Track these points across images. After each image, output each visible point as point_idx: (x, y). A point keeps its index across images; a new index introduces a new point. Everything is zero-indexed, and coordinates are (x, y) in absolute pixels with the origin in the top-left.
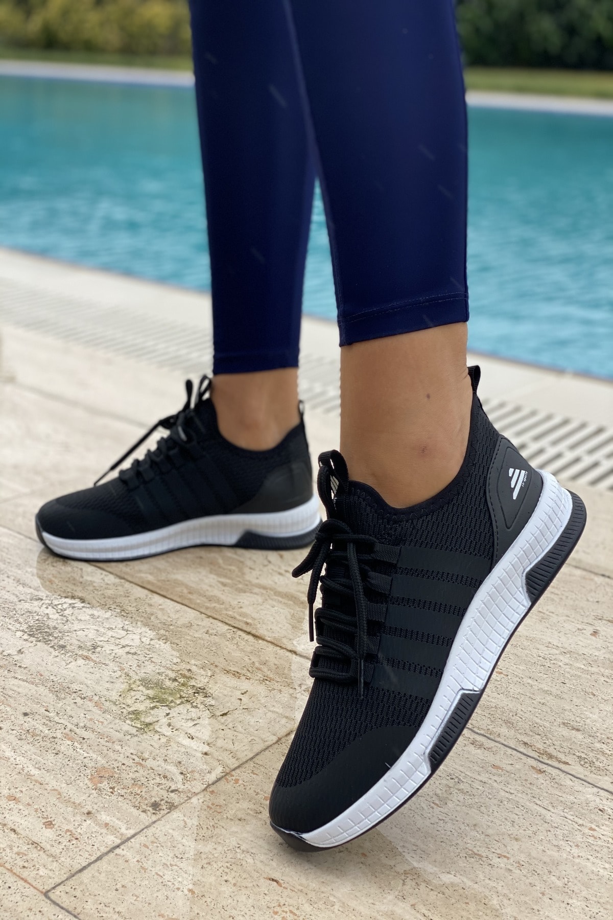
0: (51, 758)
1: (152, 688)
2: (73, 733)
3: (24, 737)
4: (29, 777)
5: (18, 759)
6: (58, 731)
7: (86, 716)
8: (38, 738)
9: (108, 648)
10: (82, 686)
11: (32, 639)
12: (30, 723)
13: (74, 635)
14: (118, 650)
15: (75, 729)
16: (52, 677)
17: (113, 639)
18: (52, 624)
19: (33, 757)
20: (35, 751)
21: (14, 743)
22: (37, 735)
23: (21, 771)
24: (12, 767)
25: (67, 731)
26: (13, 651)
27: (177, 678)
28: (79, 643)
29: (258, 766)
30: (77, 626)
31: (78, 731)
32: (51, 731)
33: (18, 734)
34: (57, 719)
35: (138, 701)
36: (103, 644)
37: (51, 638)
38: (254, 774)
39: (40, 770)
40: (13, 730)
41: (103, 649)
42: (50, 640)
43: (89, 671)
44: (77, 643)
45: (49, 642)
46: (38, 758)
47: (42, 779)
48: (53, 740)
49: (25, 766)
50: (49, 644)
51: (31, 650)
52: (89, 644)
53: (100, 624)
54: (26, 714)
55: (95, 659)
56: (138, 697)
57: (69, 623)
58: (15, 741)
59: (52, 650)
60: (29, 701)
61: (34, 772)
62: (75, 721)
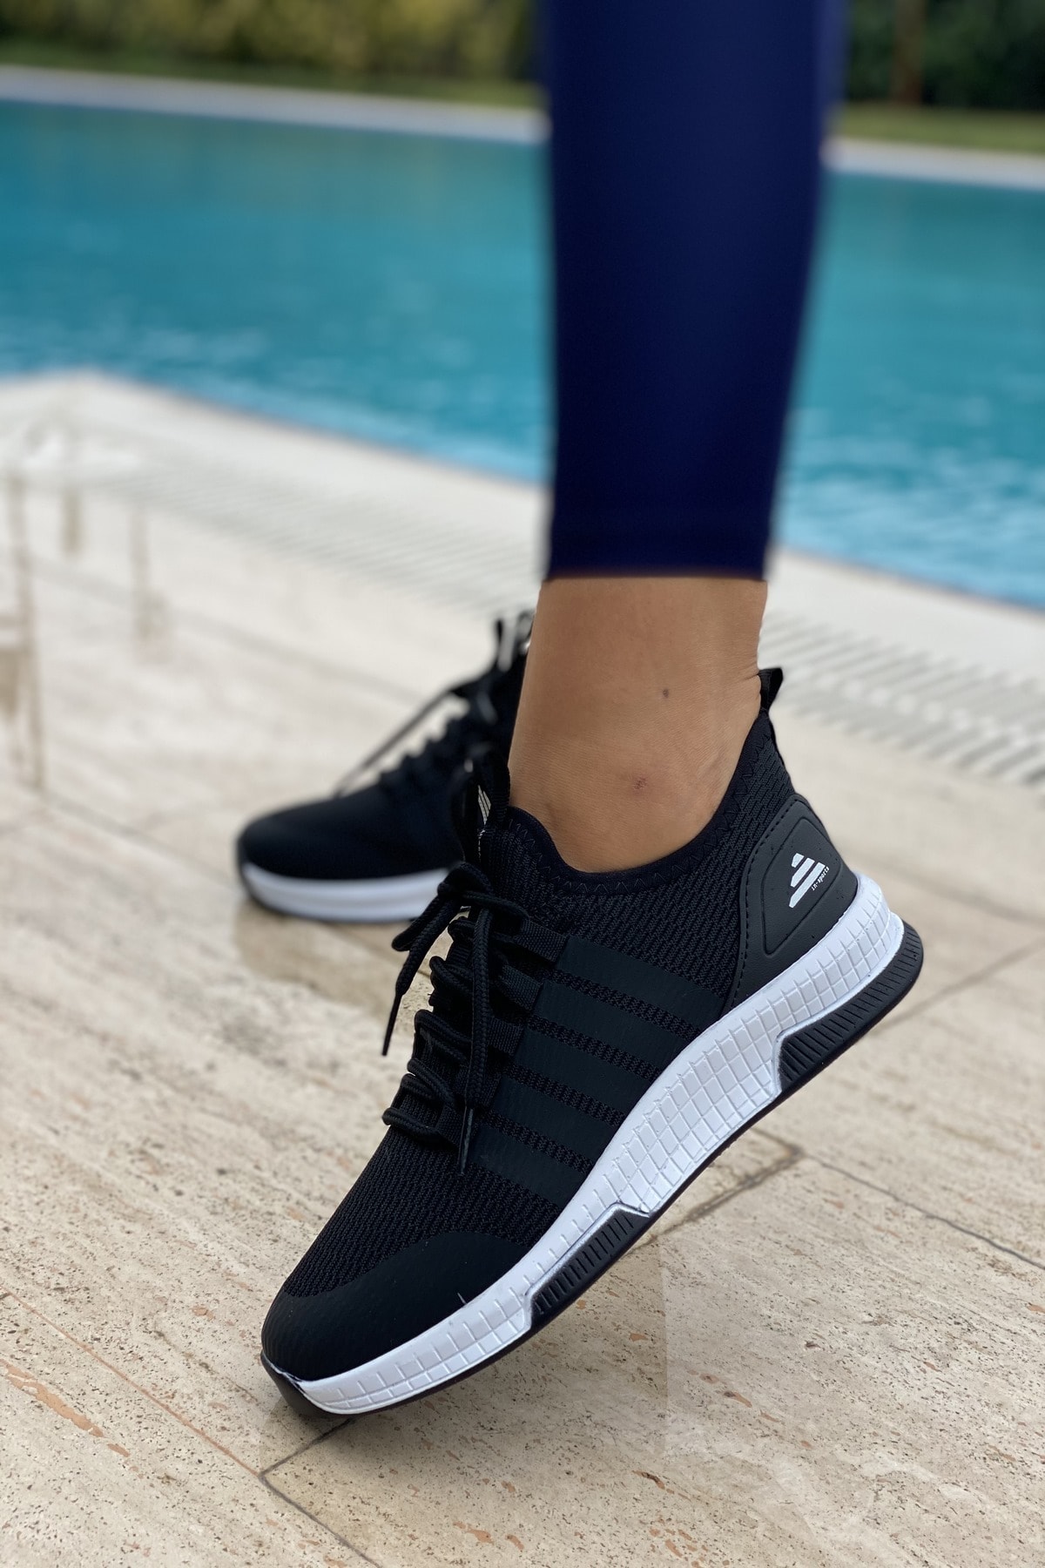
0: (266, 1247)
2: (302, 1208)
3: (219, 1209)
4: (230, 1277)
5: (210, 1246)
6: (276, 1203)
7: (325, 1180)
8: (243, 1212)
10: (314, 1129)
11: (230, 1047)
12: (229, 1186)
15: (304, 1200)
16: (264, 1113)
18: (262, 1022)
19: (236, 1243)
20: (240, 1234)
21: (203, 1220)
22: (242, 1208)
23: (216, 1267)
24: (200, 1258)
25: (291, 1203)
26: (198, 1066)
28: (309, 1058)
29: (617, 1281)
30: (303, 1029)
31: (310, 1204)
32: (265, 1202)
33: (210, 1204)
34: (274, 1182)
38: (611, 1294)
39: (248, 1266)
40: (201, 1197)
41: (349, 1070)
43: (325, 1105)
44: (305, 1056)
45: (258, 1053)
46: (244, 1245)
47: (251, 1281)
48: (269, 1217)
49: (222, 1258)
50: (258, 1057)
51: (229, 1066)
52: (324, 1059)
54: (222, 1172)
55: (336, 1086)
58: (205, 1216)
59: (262, 1067)
60: (227, 1150)
61: (238, 1268)
62: (304, 1186)
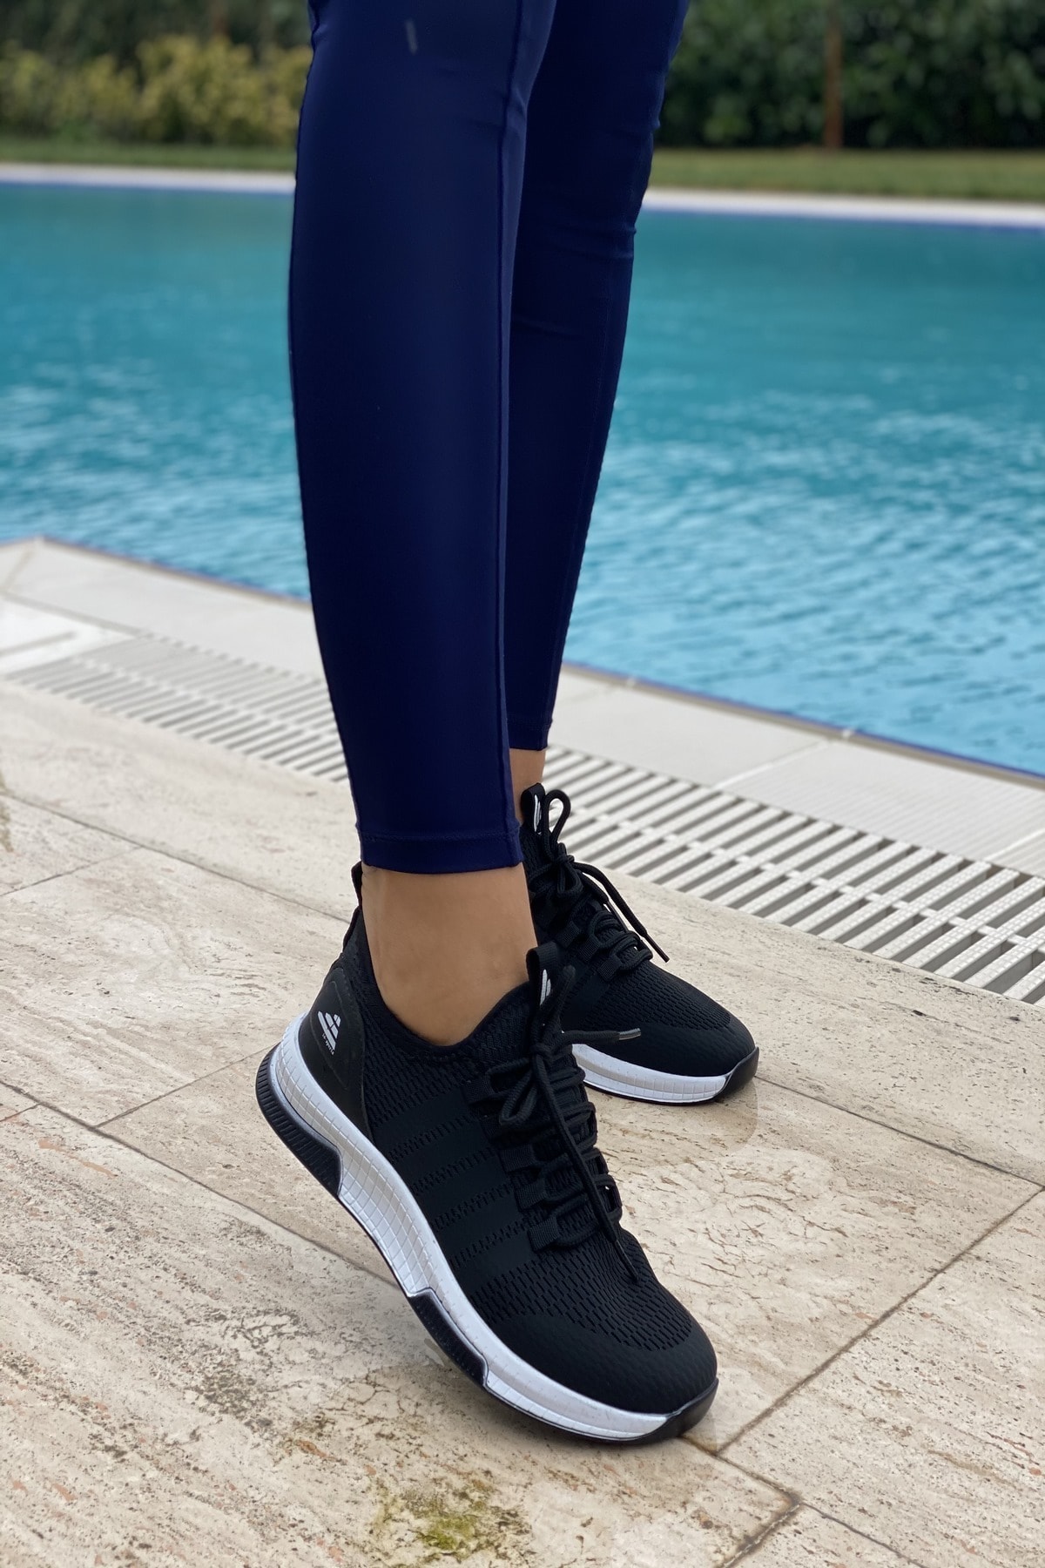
1: (425, 1513)
9: (344, 1423)
10: (304, 1511)
11: (214, 1407)
13: (284, 1398)
14: (360, 1430)
16: (252, 1493)
17: (352, 1404)
18: (245, 1372)
26: (181, 1435)
27: (468, 1491)
28: (294, 1416)
30: (288, 1376)
35: (403, 1544)
36: (336, 1417)
37: (245, 1404)
41: (336, 1427)
42: (244, 1410)
43: (313, 1478)
44: (290, 1414)
45: (242, 1414)
50: (242, 1418)
51: (213, 1432)
52: (310, 1416)
53: (328, 1370)
55: (323, 1450)
56: (401, 1534)
57: (273, 1369)
59: (247, 1430)
60: (215, 1545)
